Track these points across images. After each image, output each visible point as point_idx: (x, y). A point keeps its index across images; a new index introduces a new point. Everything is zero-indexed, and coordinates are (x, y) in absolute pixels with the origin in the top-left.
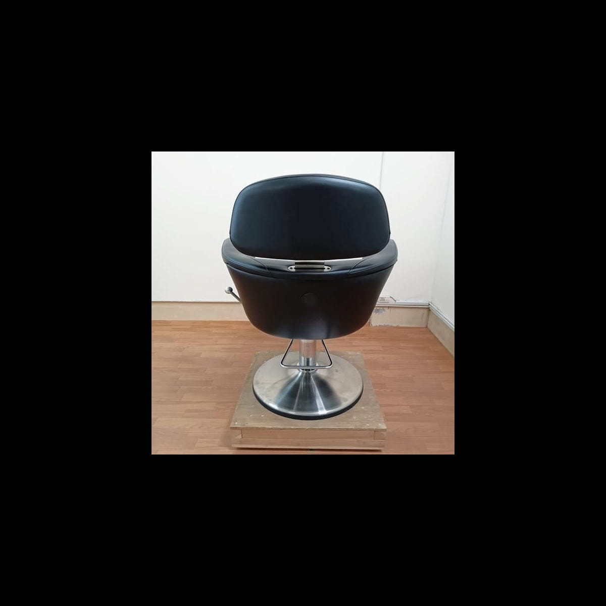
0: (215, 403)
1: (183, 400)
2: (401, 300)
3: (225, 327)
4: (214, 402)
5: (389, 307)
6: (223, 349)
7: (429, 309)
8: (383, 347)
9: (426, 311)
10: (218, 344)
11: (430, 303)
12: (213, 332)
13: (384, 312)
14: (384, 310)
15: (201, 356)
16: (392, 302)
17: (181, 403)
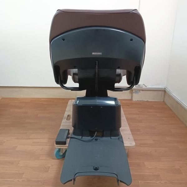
1: (30, 137)
2: (149, 86)
5: (142, 90)
8: (139, 111)
9: (163, 92)
11: (166, 88)
13: (140, 93)
14: (140, 92)
16: (144, 87)
17: (29, 139)
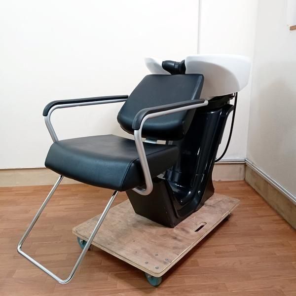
7: (245, 165)
9: (242, 166)
11: (246, 159)
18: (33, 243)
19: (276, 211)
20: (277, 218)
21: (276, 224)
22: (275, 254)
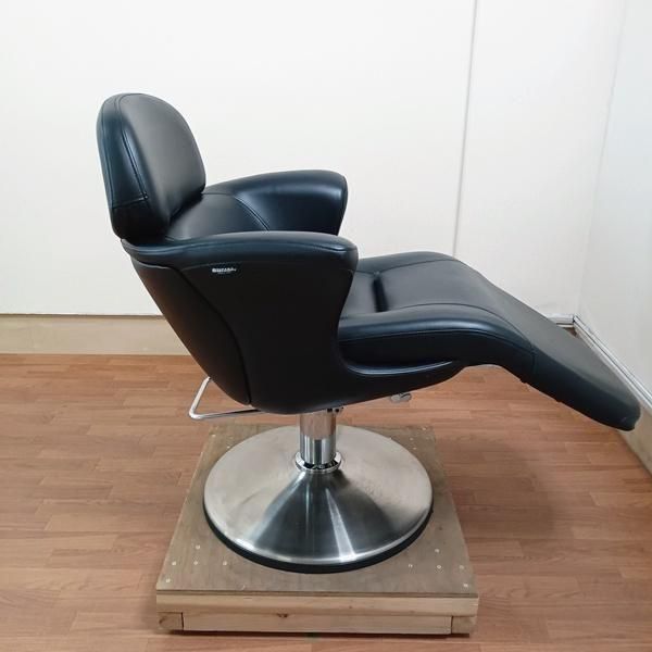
0: (115, 536)
1: (46, 529)
3: (142, 369)
4: (114, 533)
6: (134, 417)
7: (573, 331)
8: (473, 412)
10: (124, 408)
11: (576, 319)
12: (116, 379)
15: (88, 433)
17: (44, 535)
18: (46, 501)
19: (636, 457)
20: (637, 474)
21: (633, 491)
22: (620, 575)
